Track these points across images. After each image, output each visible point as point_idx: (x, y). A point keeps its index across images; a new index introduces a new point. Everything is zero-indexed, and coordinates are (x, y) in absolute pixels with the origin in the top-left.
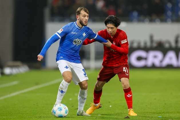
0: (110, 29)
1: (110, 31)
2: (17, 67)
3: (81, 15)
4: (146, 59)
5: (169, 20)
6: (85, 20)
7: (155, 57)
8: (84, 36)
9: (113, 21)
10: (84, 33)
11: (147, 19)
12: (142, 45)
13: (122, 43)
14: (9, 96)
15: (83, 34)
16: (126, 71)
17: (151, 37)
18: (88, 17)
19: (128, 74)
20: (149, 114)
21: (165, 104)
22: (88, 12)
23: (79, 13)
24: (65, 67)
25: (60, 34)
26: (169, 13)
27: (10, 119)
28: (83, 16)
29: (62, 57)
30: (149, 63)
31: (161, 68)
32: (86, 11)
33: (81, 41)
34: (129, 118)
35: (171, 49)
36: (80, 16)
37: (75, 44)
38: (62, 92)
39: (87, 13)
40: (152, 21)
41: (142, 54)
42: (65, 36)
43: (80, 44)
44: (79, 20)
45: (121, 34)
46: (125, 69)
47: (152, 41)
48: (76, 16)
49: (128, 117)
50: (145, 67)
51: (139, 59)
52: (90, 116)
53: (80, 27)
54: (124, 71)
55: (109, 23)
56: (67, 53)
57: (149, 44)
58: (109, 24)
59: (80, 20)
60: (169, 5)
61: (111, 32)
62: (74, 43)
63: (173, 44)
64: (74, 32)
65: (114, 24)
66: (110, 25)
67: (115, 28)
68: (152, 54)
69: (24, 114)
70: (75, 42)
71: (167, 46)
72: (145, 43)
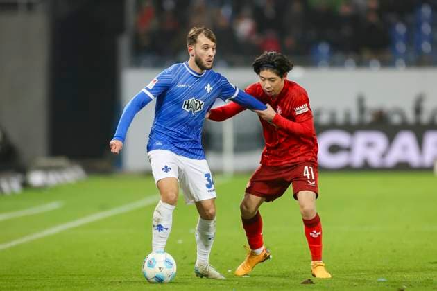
0: (269, 81)
1: (267, 85)
2: (58, 169)
3: (197, 45)
4: (348, 149)
5: (400, 61)
6: (207, 58)
7: (370, 145)
8: (209, 91)
9: (273, 64)
10: (209, 85)
11: (351, 61)
12: (340, 118)
13: (297, 113)
14: (39, 235)
15: (206, 87)
16: (311, 176)
17: (361, 101)
18: (213, 49)
19: (314, 183)
20: (356, 274)
21: (394, 251)
22: (215, 39)
23: (194, 40)
24: (163, 169)
25: (152, 90)
26: (401, 47)
27: (44, 287)
28: (203, 48)
29: (160, 144)
30: (357, 159)
31: (383, 170)
32: (209, 37)
33: (201, 102)
34: (312, 283)
35: (404, 126)
36: (195, 47)
37: (188, 111)
38: (160, 228)
39: (213, 41)
40: (361, 64)
41: (341, 138)
42: (164, 94)
43: (199, 110)
44: (193, 56)
45: (293, 92)
46: (308, 172)
47: (362, 110)
48: (188, 46)
49: (309, 280)
50: (348, 169)
51: (334, 149)
52: (224, 280)
53: (198, 72)
54: (305, 175)
55: (265, 68)
56: (170, 132)
57: (355, 117)
58: (263, 70)
59: (197, 56)
60: (401, 29)
61: (270, 90)
62: (185, 109)
63: (411, 117)
64: (183, 84)
65: (275, 70)
66: (267, 73)
67: (279, 79)
68: (362, 138)
69: (75, 275)
70: (188, 105)
71: (396, 119)
72: (348, 115)
